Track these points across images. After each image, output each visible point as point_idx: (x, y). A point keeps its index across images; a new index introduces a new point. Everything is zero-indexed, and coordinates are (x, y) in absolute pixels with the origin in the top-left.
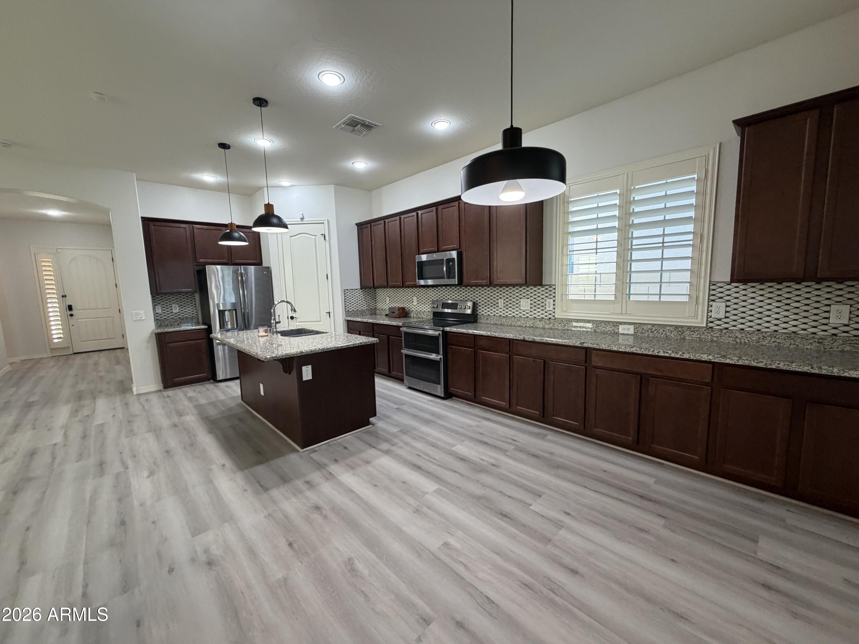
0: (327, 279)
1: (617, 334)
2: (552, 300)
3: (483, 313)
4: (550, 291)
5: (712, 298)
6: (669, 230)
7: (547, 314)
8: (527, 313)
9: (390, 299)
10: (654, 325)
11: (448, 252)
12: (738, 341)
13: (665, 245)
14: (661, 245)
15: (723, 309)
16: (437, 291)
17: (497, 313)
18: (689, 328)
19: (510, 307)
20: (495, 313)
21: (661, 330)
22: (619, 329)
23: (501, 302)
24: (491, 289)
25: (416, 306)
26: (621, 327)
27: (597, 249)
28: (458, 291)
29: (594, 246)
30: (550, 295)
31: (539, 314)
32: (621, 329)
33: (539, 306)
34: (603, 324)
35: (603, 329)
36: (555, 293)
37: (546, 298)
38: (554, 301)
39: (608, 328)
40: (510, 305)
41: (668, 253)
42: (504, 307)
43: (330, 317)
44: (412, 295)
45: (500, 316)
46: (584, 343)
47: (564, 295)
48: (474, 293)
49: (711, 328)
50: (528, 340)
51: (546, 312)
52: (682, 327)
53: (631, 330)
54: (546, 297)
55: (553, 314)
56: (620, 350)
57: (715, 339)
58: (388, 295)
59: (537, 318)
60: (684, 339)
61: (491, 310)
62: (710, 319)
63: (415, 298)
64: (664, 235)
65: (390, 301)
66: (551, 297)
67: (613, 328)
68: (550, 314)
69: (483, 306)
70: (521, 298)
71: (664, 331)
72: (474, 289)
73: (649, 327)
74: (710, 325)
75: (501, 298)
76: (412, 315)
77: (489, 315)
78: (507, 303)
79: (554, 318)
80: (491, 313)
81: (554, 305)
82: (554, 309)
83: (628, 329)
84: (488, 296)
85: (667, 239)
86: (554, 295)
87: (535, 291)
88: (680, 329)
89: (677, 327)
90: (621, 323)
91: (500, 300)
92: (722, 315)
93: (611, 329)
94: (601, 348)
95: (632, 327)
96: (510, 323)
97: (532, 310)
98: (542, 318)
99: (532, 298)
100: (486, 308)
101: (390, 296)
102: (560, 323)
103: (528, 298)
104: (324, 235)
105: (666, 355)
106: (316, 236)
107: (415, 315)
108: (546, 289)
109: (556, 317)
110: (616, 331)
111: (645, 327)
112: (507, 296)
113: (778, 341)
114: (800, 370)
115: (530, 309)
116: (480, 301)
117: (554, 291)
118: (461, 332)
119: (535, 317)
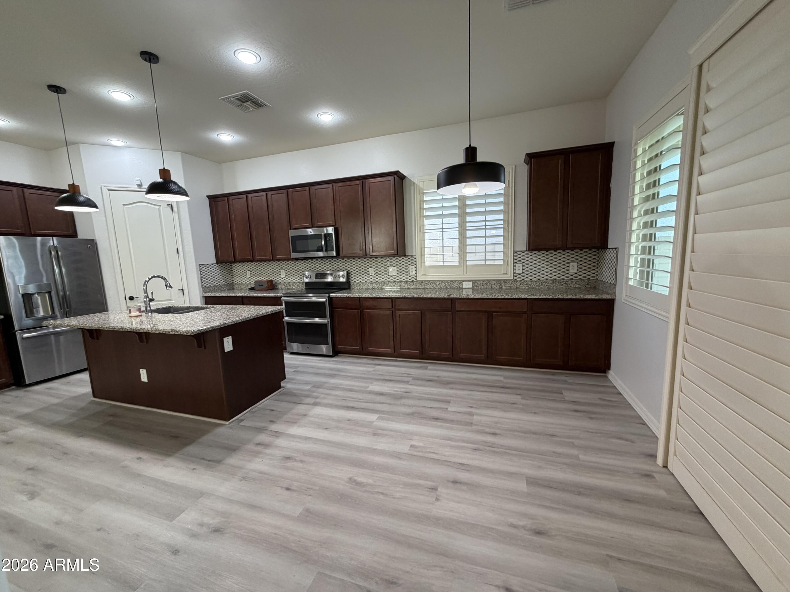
0: (178, 253)
1: (462, 288)
2: (414, 267)
3: (355, 280)
4: (412, 260)
5: (515, 261)
6: (489, 217)
7: (410, 278)
8: (395, 278)
9: (251, 273)
10: (484, 281)
11: (325, 228)
12: (530, 286)
13: (487, 227)
14: (484, 227)
15: (521, 268)
16: (307, 263)
17: (369, 280)
18: (504, 280)
19: (380, 274)
20: (366, 280)
21: (489, 284)
22: (462, 285)
23: (371, 271)
24: (362, 260)
25: (284, 278)
26: (464, 283)
27: (443, 229)
28: (330, 262)
29: (441, 226)
30: (412, 263)
31: (404, 278)
32: (465, 285)
33: (403, 272)
34: (452, 282)
35: (453, 286)
36: (416, 261)
37: (409, 266)
38: (416, 267)
39: (456, 285)
40: (380, 273)
41: (489, 233)
42: (374, 274)
43: (183, 294)
44: (279, 268)
45: (371, 282)
46: (450, 295)
47: (423, 262)
48: (346, 263)
49: (516, 280)
50: (408, 297)
51: (410, 276)
52: (500, 280)
53: (470, 285)
54: (409, 264)
55: (415, 278)
56: (475, 297)
57: (518, 286)
58: (249, 269)
59: (403, 282)
60: (502, 288)
61: (363, 277)
62: (515, 275)
63: (283, 271)
64: (486, 221)
65: (252, 275)
66: (413, 264)
67: (459, 284)
68: (413, 278)
69: (355, 275)
70: (388, 267)
71: (490, 284)
72: (346, 261)
73: (481, 282)
74: (515, 278)
75: (371, 267)
76: (280, 287)
77: (360, 282)
78: (377, 271)
79: (416, 280)
80: (363, 280)
81: (416, 270)
82: (416, 273)
83: (469, 285)
84: (360, 266)
85: (487, 223)
86: (415, 263)
87: (400, 260)
88: (499, 282)
89: (497, 281)
90: (464, 281)
91: (370, 269)
92: (521, 272)
93: (457, 286)
94: (463, 297)
95: (471, 283)
96: (380, 287)
97: (398, 275)
98: (407, 281)
99: (398, 266)
100: (358, 276)
101: (251, 270)
102: (421, 284)
103: (394, 266)
104: (170, 205)
105: (503, 297)
106: (160, 206)
107: (283, 287)
108: (409, 259)
109: (418, 279)
110: (461, 287)
111: (479, 283)
112: (377, 265)
113: (548, 284)
114: (568, 298)
115: (396, 275)
116: (352, 270)
117: (415, 260)
118: (347, 296)
119: (401, 281)
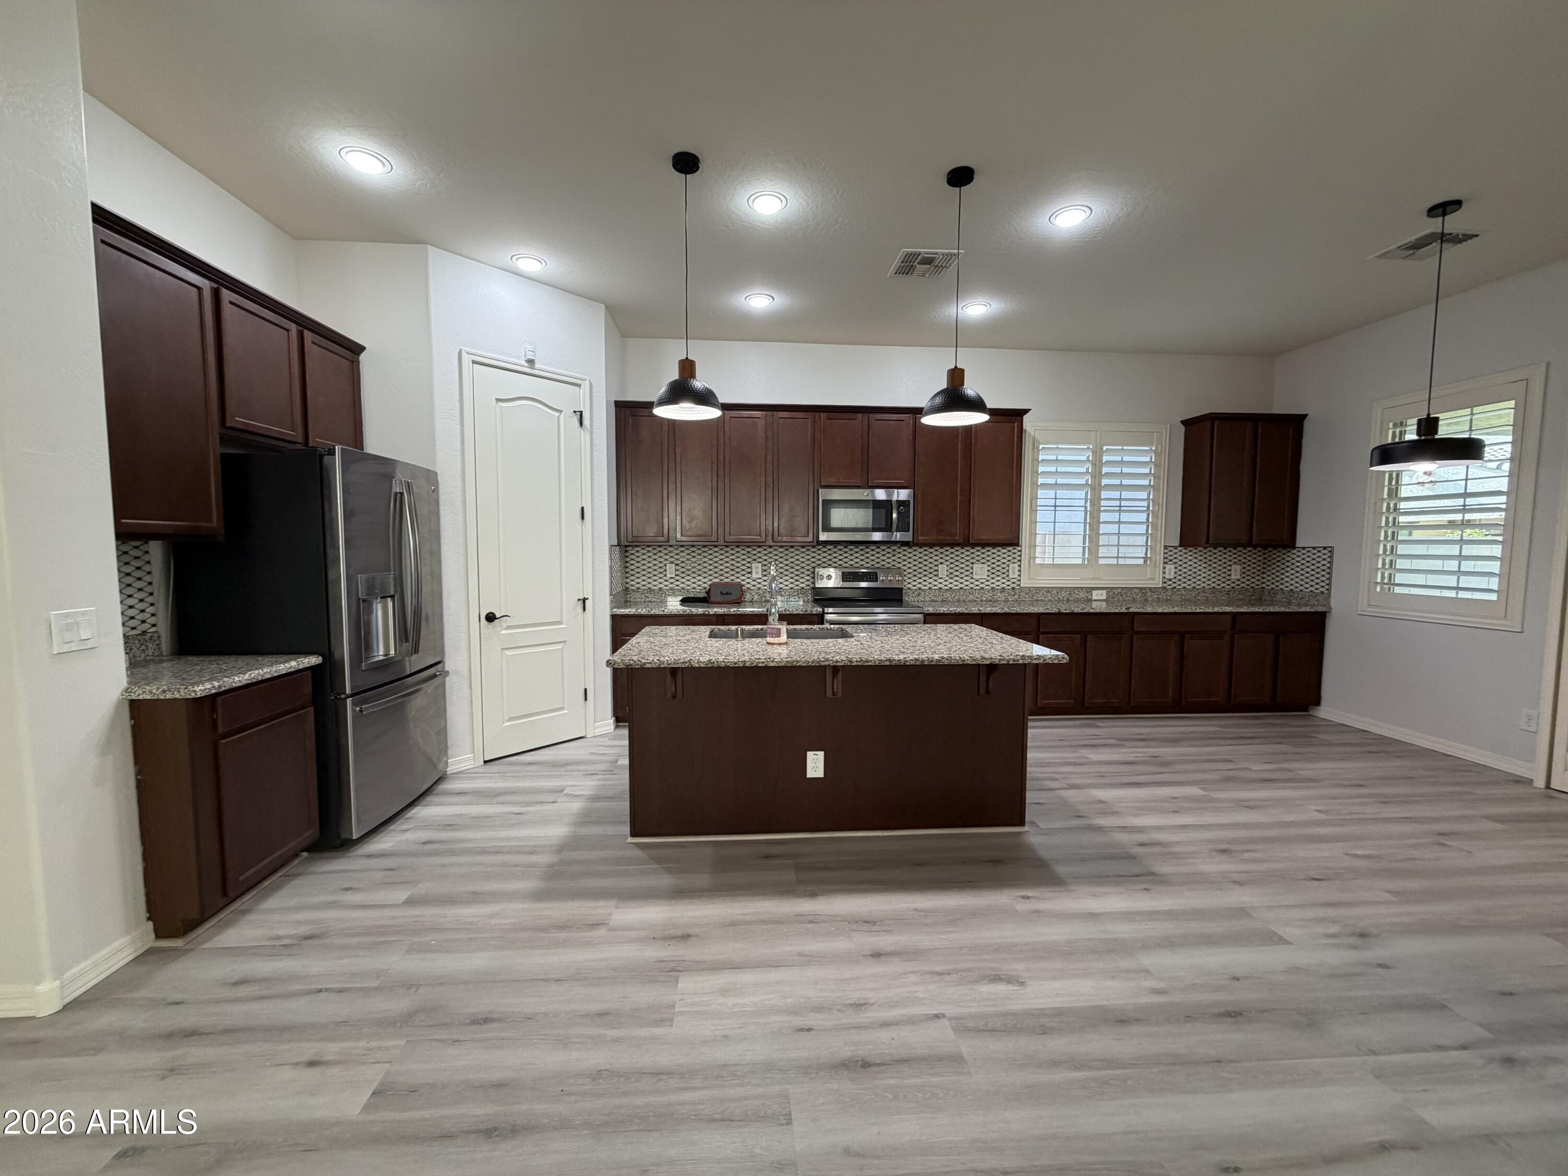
1: (1090, 600)
2: (1016, 565)
4: (1014, 553)
5: (1166, 560)
6: (1125, 494)
7: (1009, 583)
8: (982, 583)
10: (1122, 588)
11: (896, 490)
12: (1183, 597)
13: (1122, 508)
14: (1118, 508)
15: (1173, 570)
17: (935, 586)
18: (1150, 589)
19: (957, 576)
20: (930, 586)
21: (1129, 593)
22: (1092, 595)
23: (943, 570)
26: (1094, 593)
30: (1014, 558)
31: (999, 583)
32: (1096, 595)
33: (998, 573)
34: (1076, 591)
35: (1077, 596)
36: (1020, 556)
37: (1007, 563)
38: (1020, 566)
39: (1082, 595)
41: (1125, 517)
43: (584, 609)
44: (749, 560)
45: (940, 588)
47: (1032, 558)
48: (894, 555)
49: (1165, 588)
52: (1145, 588)
53: (1103, 595)
57: (1168, 598)
59: (997, 589)
60: (1147, 600)
62: (1165, 580)
63: (756, 567)
64: (1120, 499)
66: (1016, 561)
67: (1086, 594)
68: (1013, 583)
71: (1131, 594)
73: (1119, 590)
74: (1165, 585)
77: (920, 588)
78: (952, 571)
79: (1018, 587)
80: (925, 586)
81: (1020, 571)
82: (1019, 576)
83: (1102, 595)
84: (920, 560)
85: (1123, 503)
86: (1019, 558)
87: (993, 553)
88: (1144, 591)
89: (1141, 589)
90: (1094, 589)
91: (940, 566)
92: (1172, 576)
93: (1084, 596)
95: (1104, 592)
96: (957, 597)
97: (989, 578)
98: (1003, 588)
99: (989, 563)
101: (678, 562)
102: (1027, 594)
104: (579, 413)
106: (560, 411)
107: (756, 597)
108: (1009, 551)
109: (1021, 586)
110: (1090, 597)
111: (1116, 591)
112: (952, 561)
113: (1207, 595)
115: (986, 577)
117: (1019, 553)
119: (993, 588)
